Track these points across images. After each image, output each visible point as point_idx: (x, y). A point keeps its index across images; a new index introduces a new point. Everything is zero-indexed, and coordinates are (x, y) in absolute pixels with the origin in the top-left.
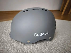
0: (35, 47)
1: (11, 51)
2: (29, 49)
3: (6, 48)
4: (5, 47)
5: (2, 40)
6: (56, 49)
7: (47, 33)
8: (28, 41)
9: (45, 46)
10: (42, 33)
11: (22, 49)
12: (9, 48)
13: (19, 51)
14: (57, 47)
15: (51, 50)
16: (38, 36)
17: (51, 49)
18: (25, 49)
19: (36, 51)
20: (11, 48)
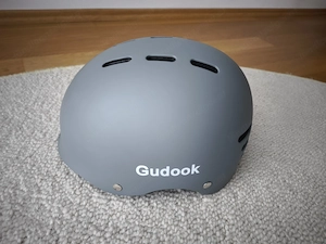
0: (138, 213)
1: (50, 211)
2: (114, 217)
3: (35, 196)
4: (32, 193)
5: (29, 160)
6: (218, 234)
7: (195, 170)
8: (116, 186)
9: (180, 212)
10: (168, 168)
11: (88, 210)
12: (45, 197)
13: (74, 219)
14: (227, 227)
15: (198, 234)
16: (152, 174)
17: (201, 230)
18: (102, 211)
19: (138, 228)
20: (53, 200)
